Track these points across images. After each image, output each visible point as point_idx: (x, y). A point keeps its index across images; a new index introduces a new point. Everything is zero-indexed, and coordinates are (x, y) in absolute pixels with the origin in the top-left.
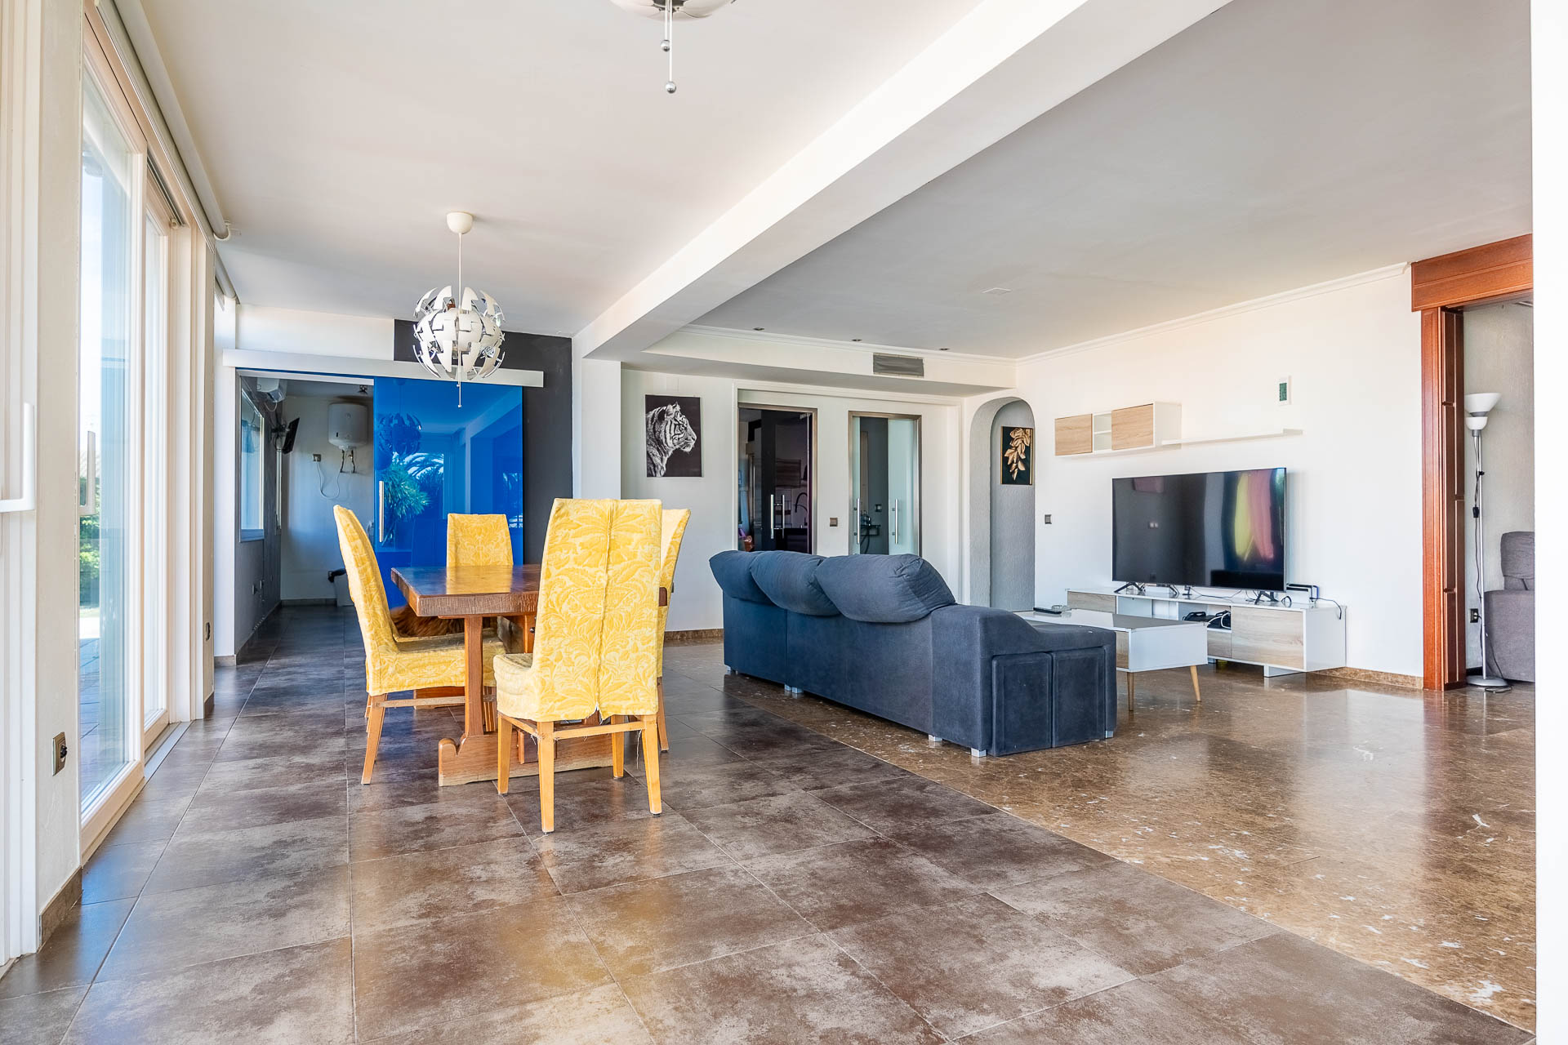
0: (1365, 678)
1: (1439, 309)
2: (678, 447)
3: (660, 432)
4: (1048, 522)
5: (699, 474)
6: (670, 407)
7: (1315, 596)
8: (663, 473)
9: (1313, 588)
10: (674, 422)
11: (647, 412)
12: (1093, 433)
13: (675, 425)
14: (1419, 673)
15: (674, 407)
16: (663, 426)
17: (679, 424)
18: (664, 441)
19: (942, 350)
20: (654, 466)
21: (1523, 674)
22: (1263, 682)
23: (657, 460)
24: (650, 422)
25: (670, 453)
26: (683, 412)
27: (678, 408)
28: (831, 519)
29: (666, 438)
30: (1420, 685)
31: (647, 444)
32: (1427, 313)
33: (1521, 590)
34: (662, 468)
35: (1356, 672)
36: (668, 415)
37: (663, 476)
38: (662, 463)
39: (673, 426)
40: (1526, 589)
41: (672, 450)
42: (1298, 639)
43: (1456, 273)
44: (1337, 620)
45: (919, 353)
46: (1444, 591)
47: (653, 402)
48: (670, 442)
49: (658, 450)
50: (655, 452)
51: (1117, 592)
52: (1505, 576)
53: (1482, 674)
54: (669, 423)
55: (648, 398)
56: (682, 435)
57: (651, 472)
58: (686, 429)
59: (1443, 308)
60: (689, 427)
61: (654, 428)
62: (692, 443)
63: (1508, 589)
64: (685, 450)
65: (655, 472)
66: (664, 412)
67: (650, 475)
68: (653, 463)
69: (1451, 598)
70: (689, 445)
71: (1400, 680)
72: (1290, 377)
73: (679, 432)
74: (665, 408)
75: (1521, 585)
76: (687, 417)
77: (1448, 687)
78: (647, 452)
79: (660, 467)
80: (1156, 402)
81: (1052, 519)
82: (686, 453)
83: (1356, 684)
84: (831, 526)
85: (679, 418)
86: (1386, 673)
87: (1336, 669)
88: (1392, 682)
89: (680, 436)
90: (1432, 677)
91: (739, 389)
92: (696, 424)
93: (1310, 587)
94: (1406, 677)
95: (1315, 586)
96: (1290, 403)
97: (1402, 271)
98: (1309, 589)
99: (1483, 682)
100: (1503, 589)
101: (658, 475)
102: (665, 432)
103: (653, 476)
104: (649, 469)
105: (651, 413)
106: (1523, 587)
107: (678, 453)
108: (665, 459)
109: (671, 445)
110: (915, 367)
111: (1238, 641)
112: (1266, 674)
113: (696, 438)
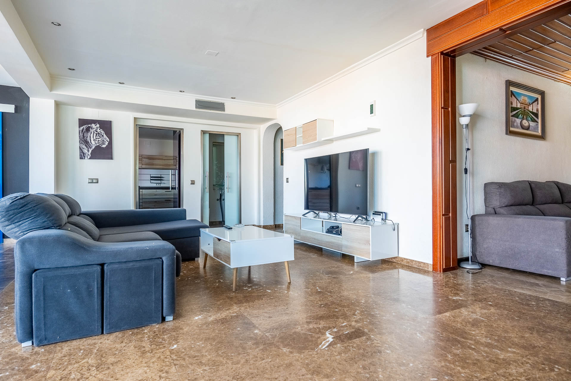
0: (406, 263)
1: (440, 53)
2: (98, 145)
3: (87, 137)
4: (287, 182)
5: (112, 159)
6: (93, 125)
7: (384, 218)
8: (89, 157)
9: (383, 213)
10: (95, 132)
11: (79, 127)
12: (297, 137)
13: (96, 134)
14: (430, 261)
15: (96, 125)
16: (89, 134)
17: (99, 134)
18: (89, 141)
19: (232, 98)
20: (84, 154)
21: (491, 261)
22: (354, 265)
23: (85, 151)
24: (81, 132)
25: (93, 148)
26: (101, 127)
27: (98, 125)
28: (191, 181)
29: (91, 140)
30: (431, 269)
31: (80, 143)
32: (434, 57)
33: (492, 214)
34: (88, 155)
35: (403, 259)
36: (92, 129)
37: (89, 159)
38: (88, 152)
39: (95, 135)
40: (496, 214)
41: (95, 146)
42: (368, 242)
43: (447, 31)
44: (393, 231)
45: (222, 100)
46: (443, 215)
47: (82, 122)
48: (93, 142)
49: (86, 146)
50: (84, 147)
51: (304, 215)
52: (486, 206)
53: (468, 261)
54: (93, 133)
55: (80, 120)
56: (101, 139)
57: (82, 156)
58: (103, 136)
59: (442, 53)
60: (105, 135)
61: (83, 135)
62: (107, 143)
63: (487, 214)
64: (102, 146)
65: (84, 157)
66: (89, 127)
67: (81, 158)
68: (83, 152)
69: (447, 220)
70: (104, 144)
71: (422, 265)
72: (375, 101)
73: (99, 137)
74: (90, 125)
75: (493, 211)
76: (103, 130)
77: (445, 270)
78: (80, 147)
79: (87, 154)
80: (319, 119)
81: (289, 180)
82: (103, 148)
83: (403, 267)
84: (191, 184)
85: (98, 131)
86: (416, 261)
87: (394, 258)
88: (418, 266)
89: (99, 139)
90: (436, 265)
91: (134, 118)
92: (109, 133)
93: (382, 213)
94: (424, 263)
95: (384, 213)
96: (375, 115)
97: (422, 36)
98: (382, 214)
99: (468, 266)
100: (484, 213)
101: (86, 158)
102: (90, 137)
103: (83, 159)
104: (81, 155)
105: (82, 128)
106: (494, 213)
107: (98, 148)
108: (90, 151)
109: (94, 144)
110: (220, 107)
111: (344, 243)
112: (355, 261)
113: (109, 140)
